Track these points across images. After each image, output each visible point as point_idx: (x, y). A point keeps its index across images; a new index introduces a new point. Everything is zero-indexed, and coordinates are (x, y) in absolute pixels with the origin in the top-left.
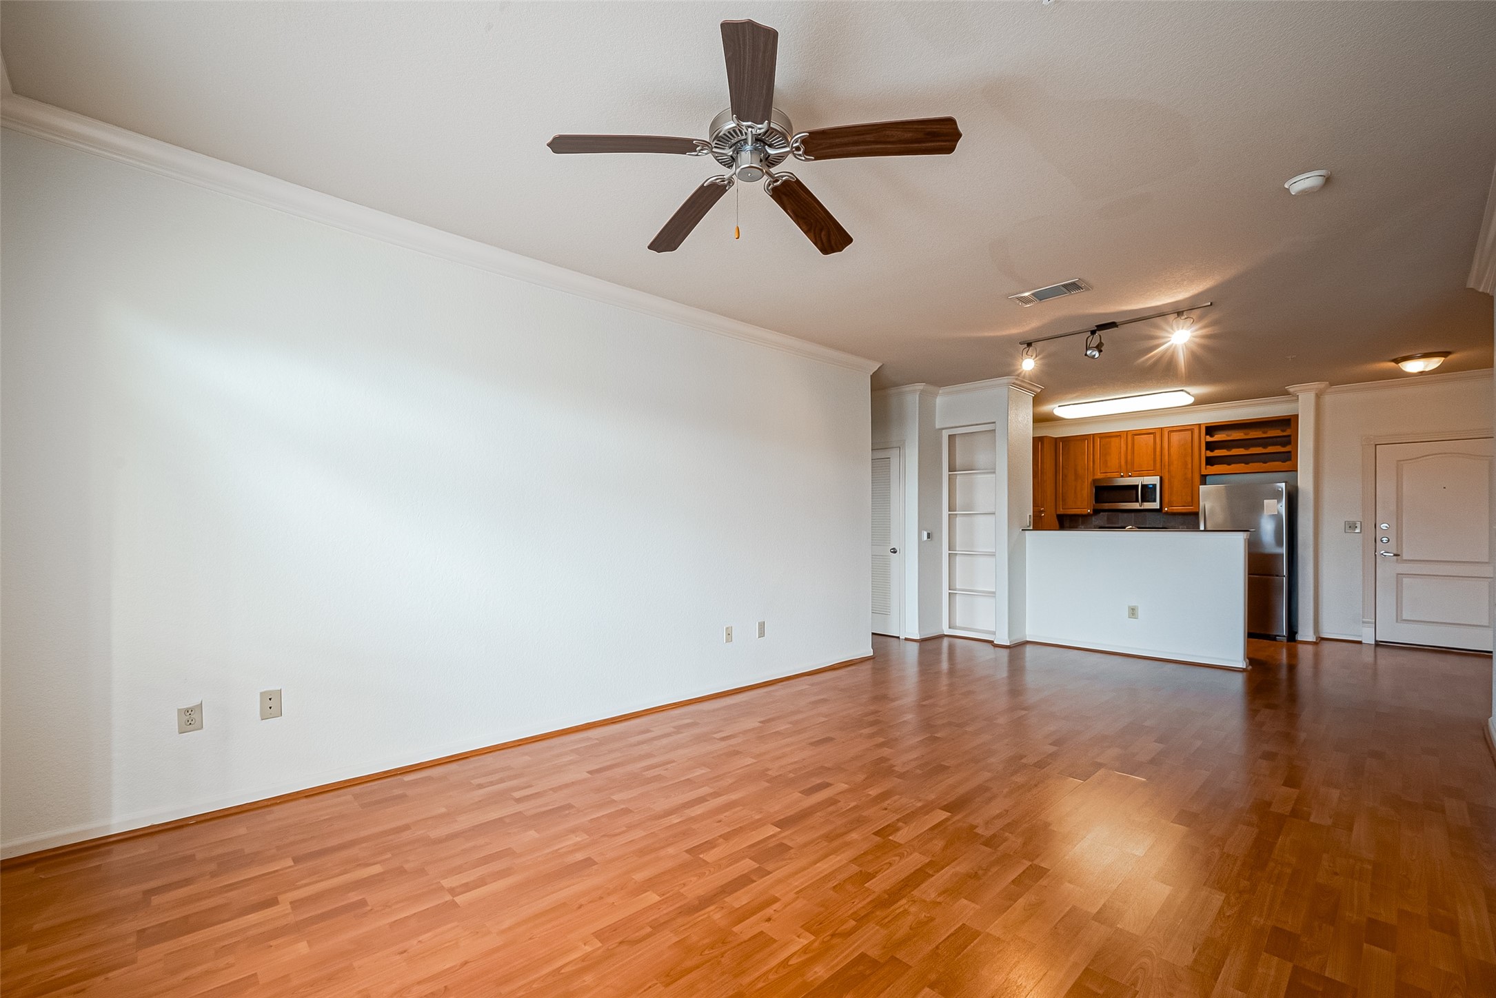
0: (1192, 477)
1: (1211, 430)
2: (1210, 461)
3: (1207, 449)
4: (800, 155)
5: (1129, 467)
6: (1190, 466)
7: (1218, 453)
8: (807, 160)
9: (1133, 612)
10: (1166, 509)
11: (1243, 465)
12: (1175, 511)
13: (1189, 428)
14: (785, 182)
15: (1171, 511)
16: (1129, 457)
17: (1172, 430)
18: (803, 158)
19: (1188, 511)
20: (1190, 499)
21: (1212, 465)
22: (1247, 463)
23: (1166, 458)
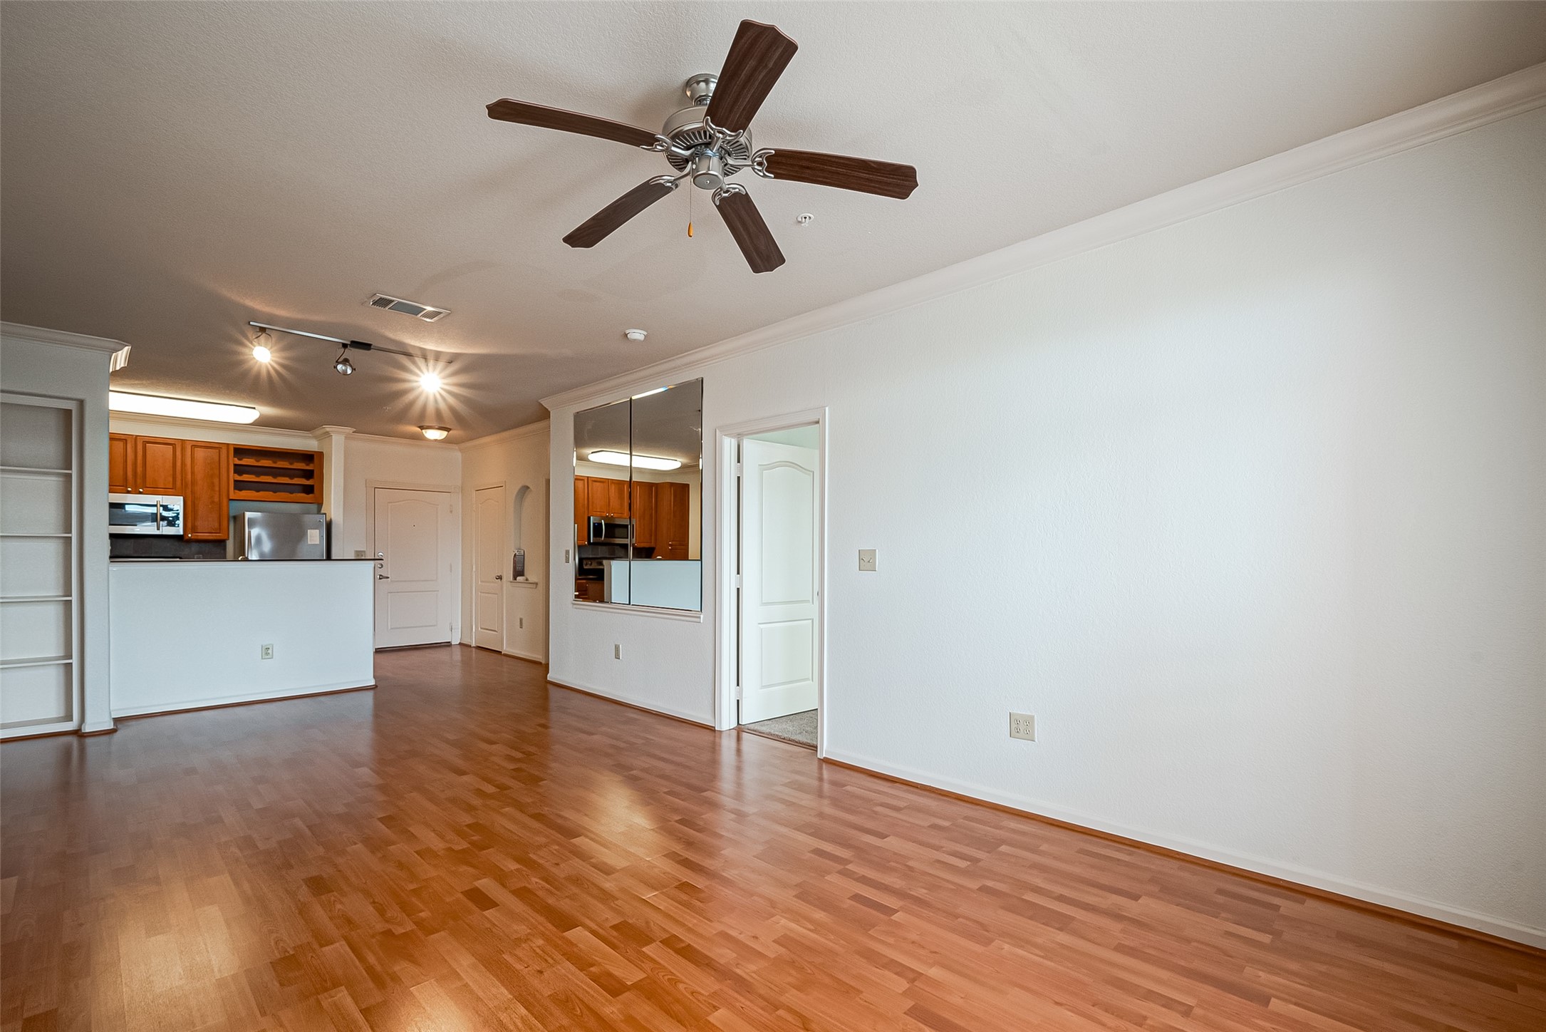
0: (220, 500)
1: (240, 451)
2: (239, 485)
3: (235, 472)
4: (760, 171)
5: (139, 481)
6: (217, 489)
7: (246, 477)
8: (765, 176)
9: (267, 651)
10: (190, 535)
11: (271, 493)
12: (199, 538)
13: (217, 446)
14: (736, 194)
15: (196, 537)
16: (139, 469)
17: (196, 445)
18: (761, 174)
19: (215, 538)
20: (216, 525)
21: (240, 490)
22: (275, 492)
23: (189, 476)
